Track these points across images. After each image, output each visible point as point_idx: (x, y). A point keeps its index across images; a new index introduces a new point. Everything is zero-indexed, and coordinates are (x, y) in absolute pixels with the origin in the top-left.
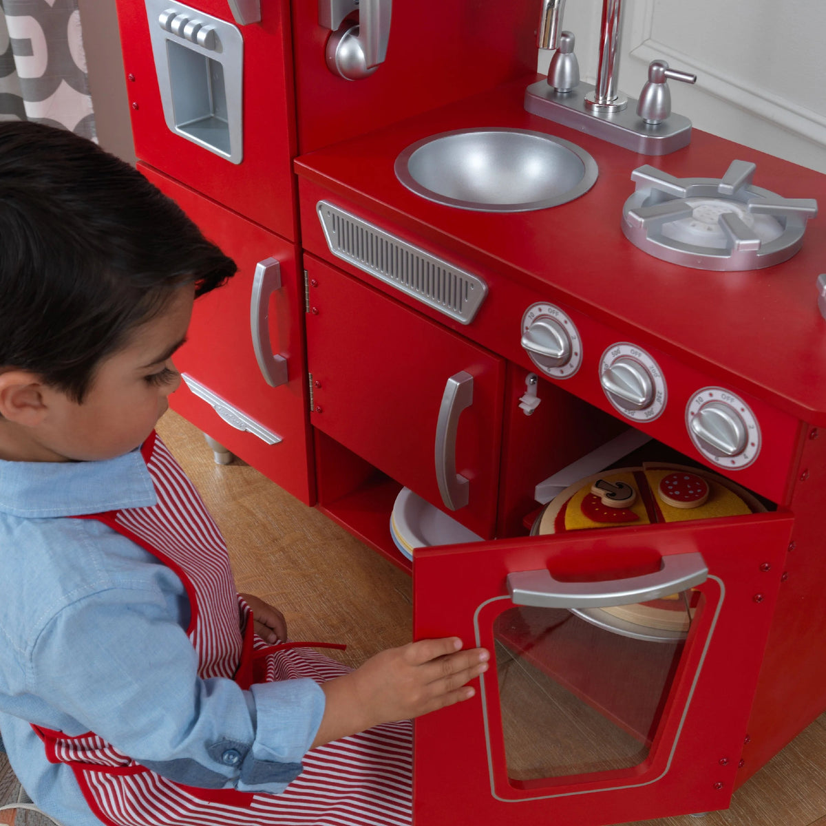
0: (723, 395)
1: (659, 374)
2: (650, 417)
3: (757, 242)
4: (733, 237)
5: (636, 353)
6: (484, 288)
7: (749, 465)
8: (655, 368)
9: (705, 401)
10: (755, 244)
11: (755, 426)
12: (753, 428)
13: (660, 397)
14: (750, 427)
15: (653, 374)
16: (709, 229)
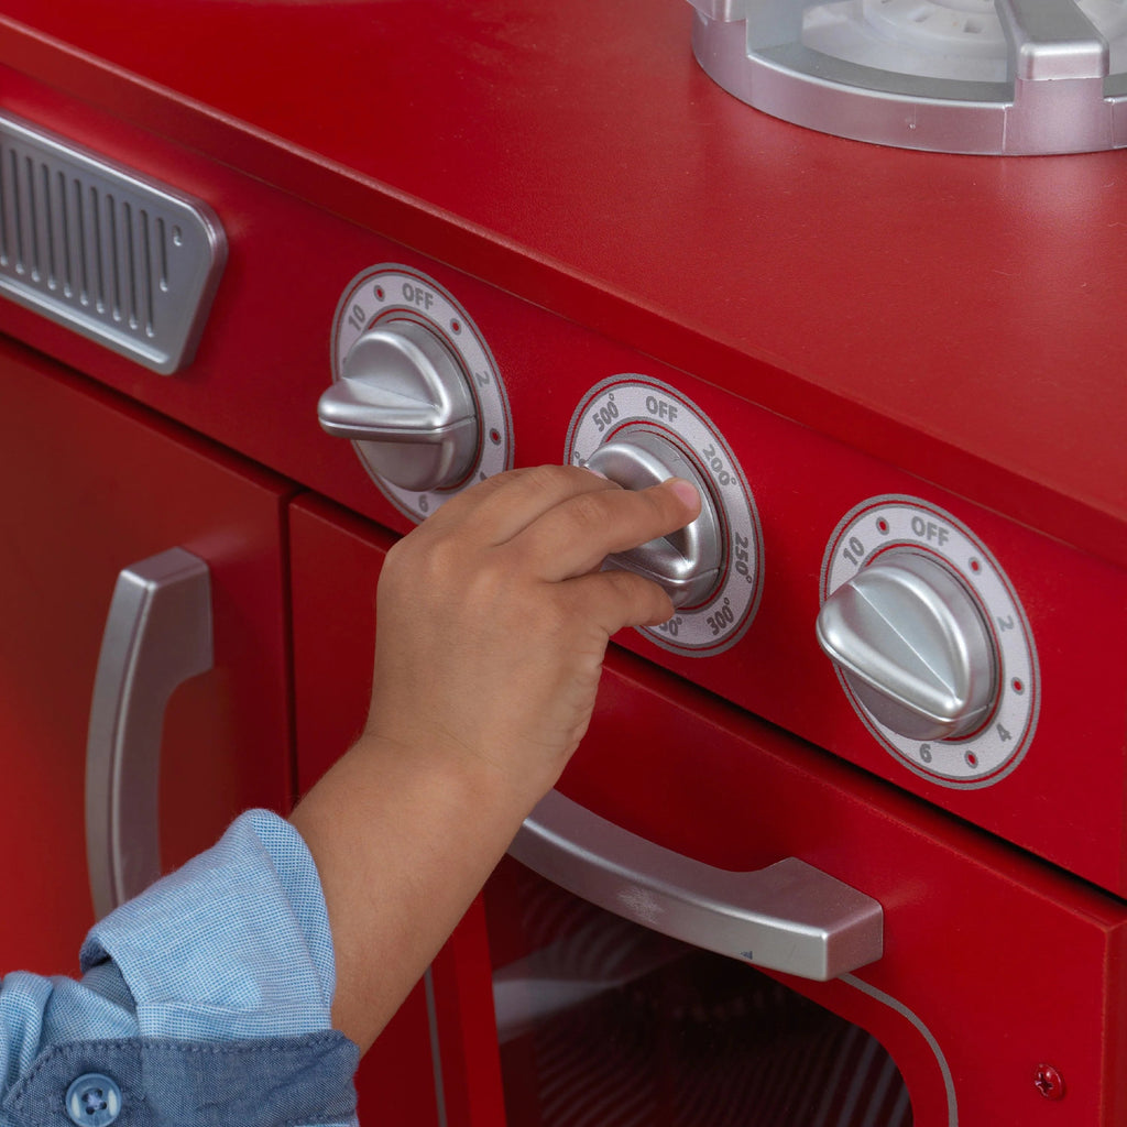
0: (915, 520)
1: (732, 474)
2: (723, 632)
3: (1094, 49)
4: (1017, 35)
5: (660, 408)
6: (213, 236)
7: (1017, 762)
8: (720, 453)
9: (869, 549)
10: (1090, 57)
11: (1016, 619)
12: (1011, 626)
13: (744, 555)
14: (1003, 624)
15: (715, 475)
16: (969, 29)
